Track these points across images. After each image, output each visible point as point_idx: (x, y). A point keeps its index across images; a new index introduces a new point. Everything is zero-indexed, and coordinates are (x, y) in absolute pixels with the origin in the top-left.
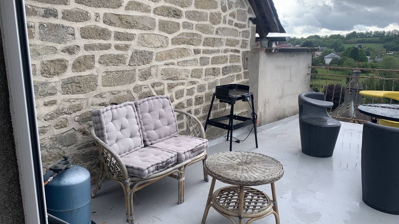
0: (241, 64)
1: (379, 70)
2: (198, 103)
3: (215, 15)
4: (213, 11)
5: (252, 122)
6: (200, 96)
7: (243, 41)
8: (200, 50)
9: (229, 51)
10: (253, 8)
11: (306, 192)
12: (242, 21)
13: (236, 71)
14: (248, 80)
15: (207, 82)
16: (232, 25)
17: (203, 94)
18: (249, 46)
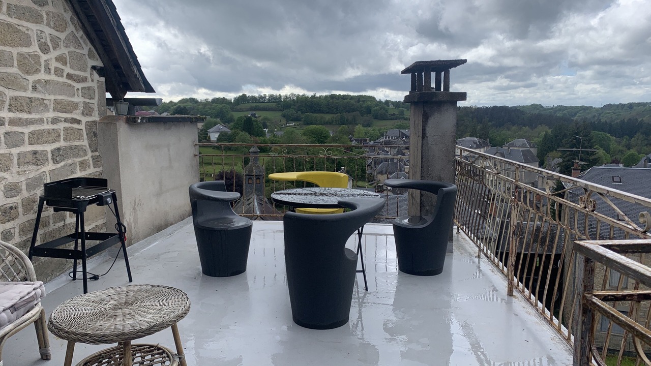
0: (85, 143)
1: (287, 146)
2: (7, 218)
3: (28, 57)
4: (24, 50)
5: (119, 239)
6: (12, 205)
7: (85, 103)
8: (4, 118)
9: (61, 121)
10: (96, 50)
11: (219, 331)
12: (80, 70)
13: (77, 155)
14: (101, 169)
15: (23, 178)
16: (62, 76)
17: (17, 200)
18: (97, 113)
